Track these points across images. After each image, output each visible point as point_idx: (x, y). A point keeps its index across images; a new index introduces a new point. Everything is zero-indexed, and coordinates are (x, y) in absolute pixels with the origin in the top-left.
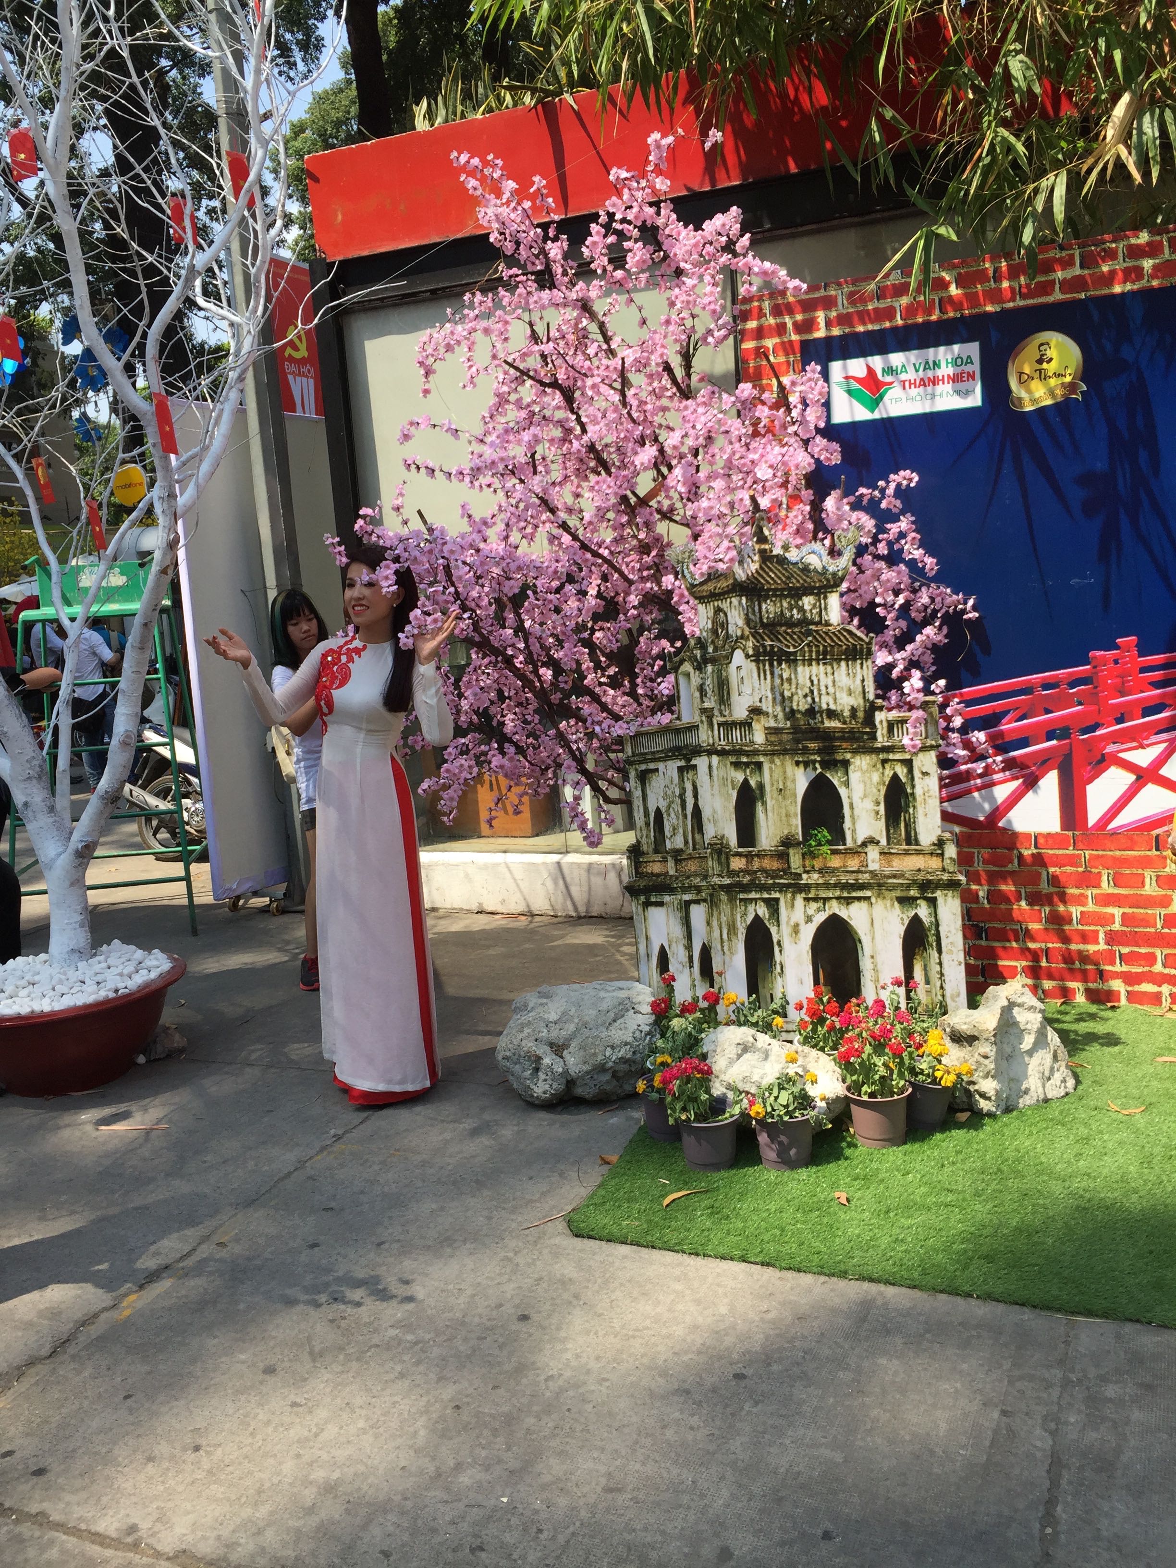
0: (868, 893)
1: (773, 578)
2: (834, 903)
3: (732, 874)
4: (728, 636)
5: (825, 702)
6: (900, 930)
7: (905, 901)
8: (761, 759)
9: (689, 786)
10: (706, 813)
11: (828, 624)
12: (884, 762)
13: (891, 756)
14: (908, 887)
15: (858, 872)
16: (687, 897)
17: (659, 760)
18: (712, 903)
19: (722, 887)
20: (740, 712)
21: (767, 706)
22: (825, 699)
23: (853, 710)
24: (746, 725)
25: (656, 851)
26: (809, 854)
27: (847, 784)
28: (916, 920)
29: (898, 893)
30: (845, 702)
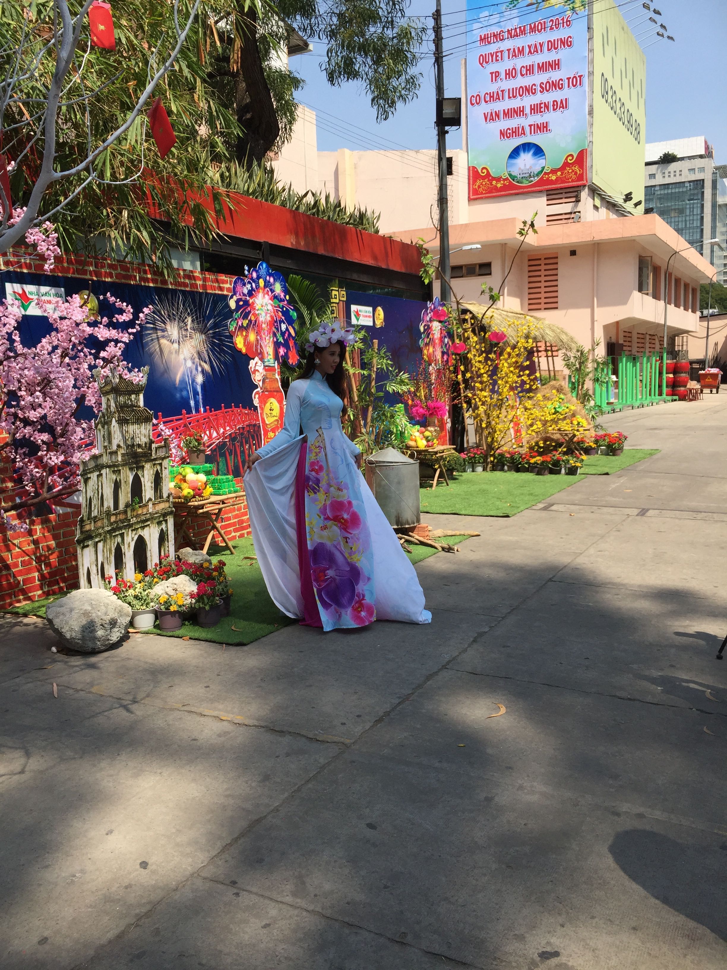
0: (149, 523)
1: (123, 386)
2: (140, 529)
3: (111, 524)
4: (111, 411)
5: (137, 441)
6: (157, 536)
7: (159, 523)
8: (120, 468)
9: (100, 484)
10: (105, 497)
11: (139, 407)
12: (154, 464)
13: (156, 462)
14: (160, 517)
15: (146, 514)
16: (97, 540)
17: (90, 473)
18: (105, 540)
19: (108, 531)
20: (114, 448)
21: (122, 444)
22: (138, 439)
23: (146, 444)
24: (116, 453)
25: (88, 519)
26: (133, 510)
27: (143, 476)
28: (162, 529)
29: (157, 521)
30: (143, 440)
